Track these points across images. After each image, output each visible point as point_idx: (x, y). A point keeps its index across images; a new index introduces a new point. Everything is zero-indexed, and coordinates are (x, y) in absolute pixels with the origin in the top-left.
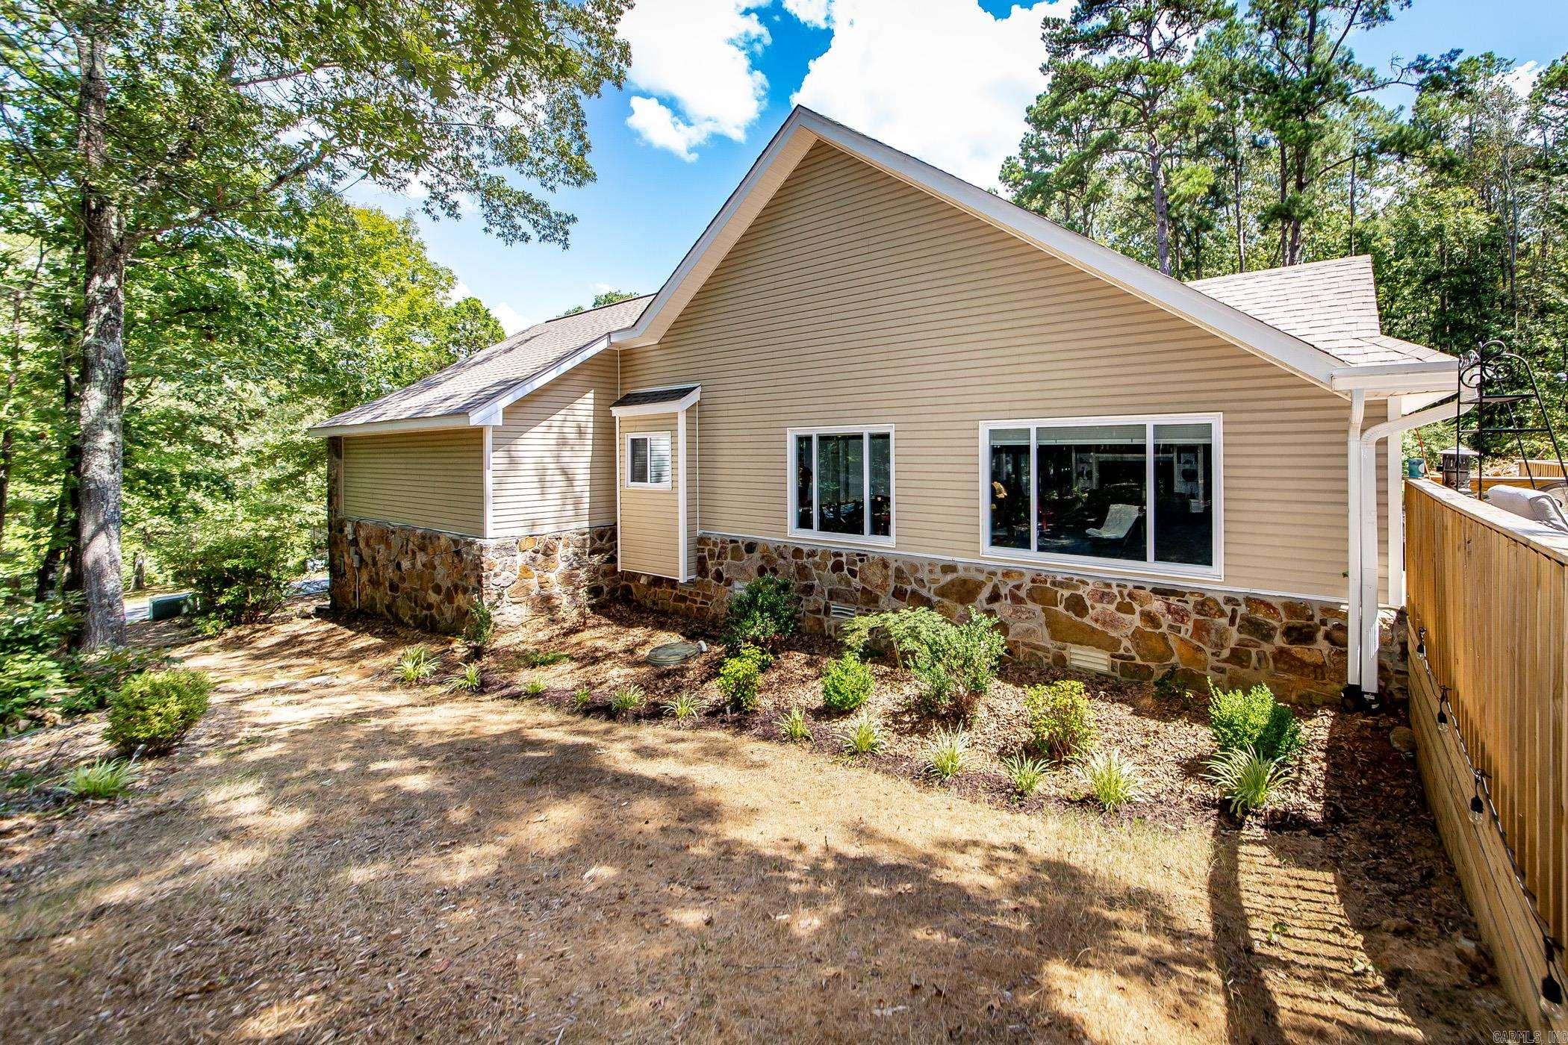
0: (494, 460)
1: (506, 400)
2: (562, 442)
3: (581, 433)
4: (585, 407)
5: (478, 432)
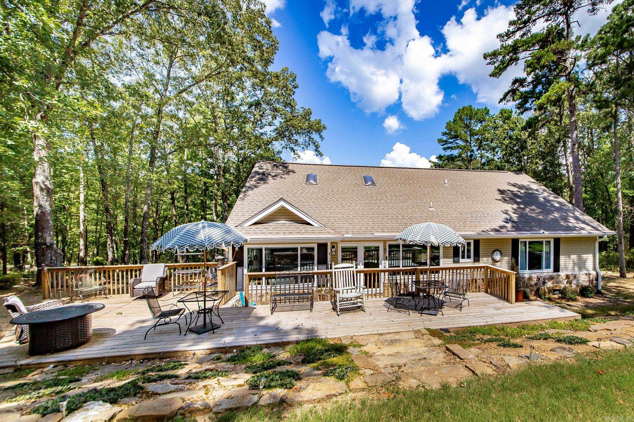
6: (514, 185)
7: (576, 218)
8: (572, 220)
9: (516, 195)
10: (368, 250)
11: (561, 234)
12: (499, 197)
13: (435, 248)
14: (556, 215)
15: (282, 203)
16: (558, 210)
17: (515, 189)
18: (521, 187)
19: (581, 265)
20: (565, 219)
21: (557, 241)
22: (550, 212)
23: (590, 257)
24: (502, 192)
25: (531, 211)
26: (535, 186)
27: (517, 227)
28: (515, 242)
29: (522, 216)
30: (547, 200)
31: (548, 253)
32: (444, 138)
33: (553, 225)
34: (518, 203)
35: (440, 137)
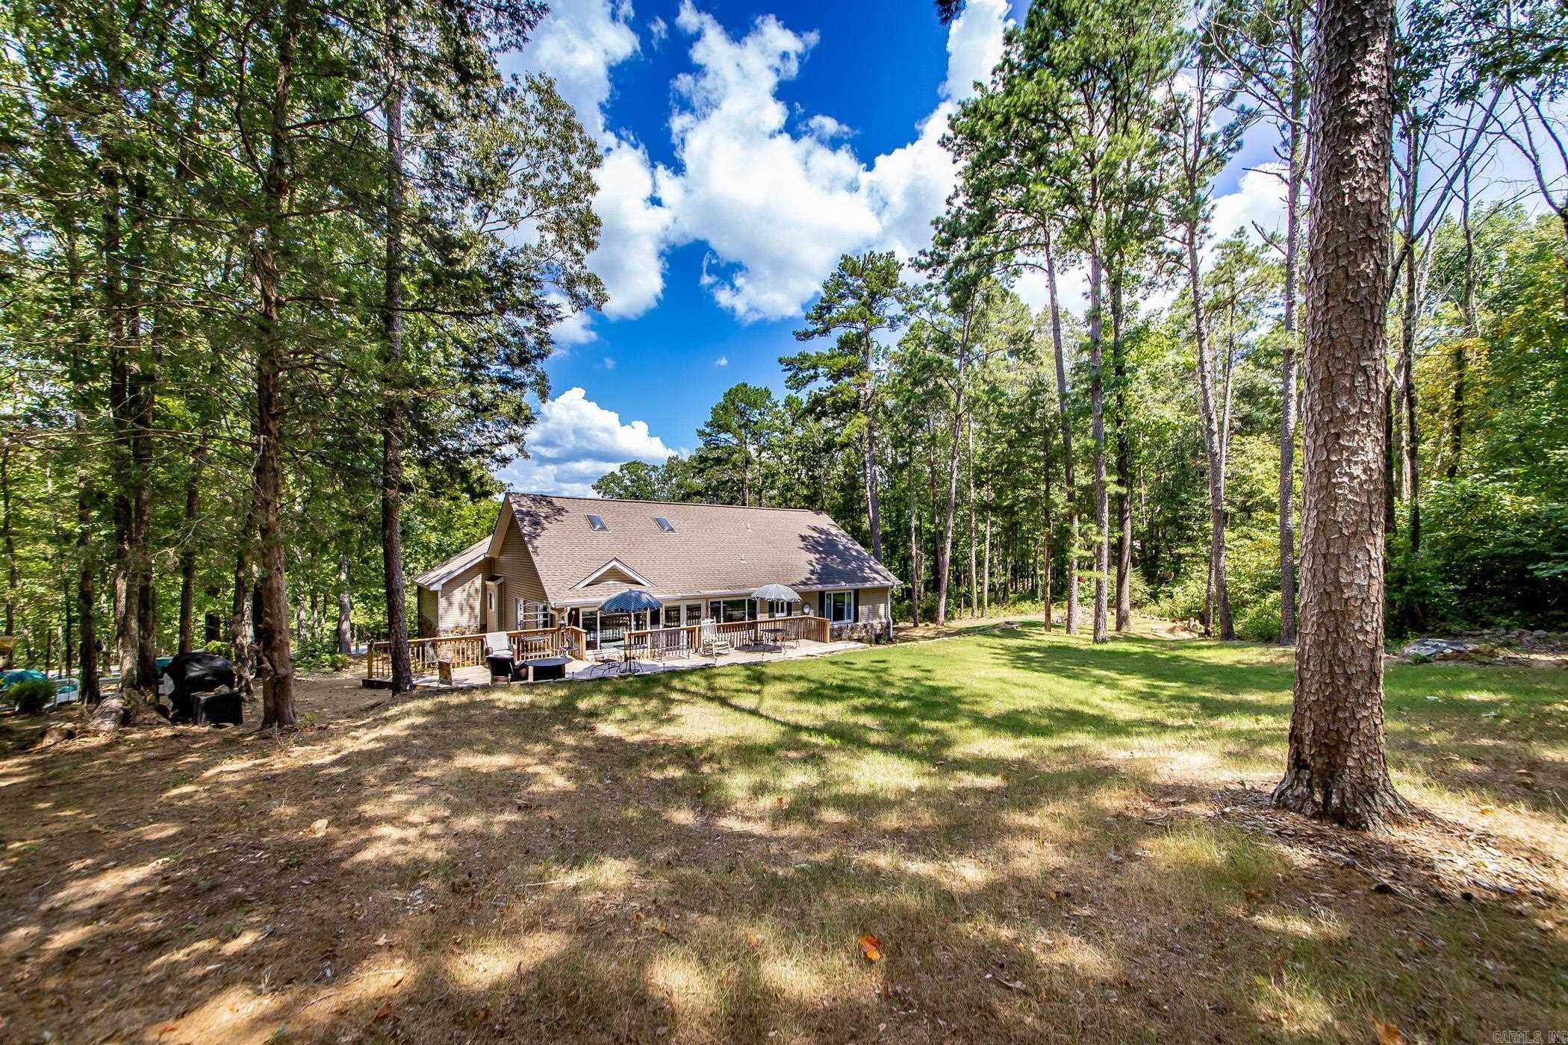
0: (443, 602)
1: (444, 581)
2: (469, 595)
3: (477, 591)
4: (478, 581)
5: (436, 592)
6: (814, 529)
7: (871, 568)
8: (867, 570)
9: (817, 542)
10: (690, 609)
11: (859, 586)
12: (802, 544)
13: (752, 604)
14: (854, 564)
15: (614, 563)
16: (856, 558)
17: (816, 535)
18: (821, 532)
19: (875, 614)
20: (862, 571)
21: (857, 592)
22: (848, 562)
23: (882, 606)
24: (803, 538)
25: (834, 562)
26: (834, 531)
27: (821, 581)
28: (822, 594)
29: (825, 567)
30: (847, 549)
31: (849, 605)
32: (708, 430)
33: (851, 577)
34: (820, 552)
35: (702, 427)
